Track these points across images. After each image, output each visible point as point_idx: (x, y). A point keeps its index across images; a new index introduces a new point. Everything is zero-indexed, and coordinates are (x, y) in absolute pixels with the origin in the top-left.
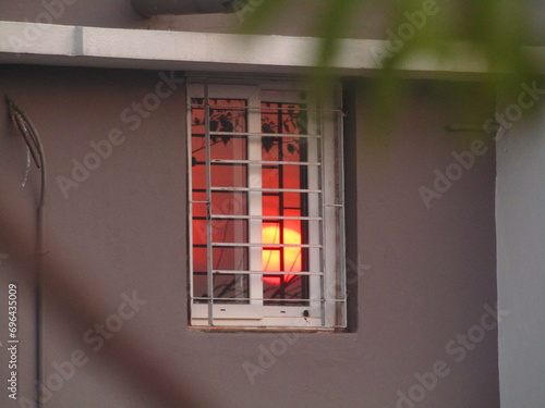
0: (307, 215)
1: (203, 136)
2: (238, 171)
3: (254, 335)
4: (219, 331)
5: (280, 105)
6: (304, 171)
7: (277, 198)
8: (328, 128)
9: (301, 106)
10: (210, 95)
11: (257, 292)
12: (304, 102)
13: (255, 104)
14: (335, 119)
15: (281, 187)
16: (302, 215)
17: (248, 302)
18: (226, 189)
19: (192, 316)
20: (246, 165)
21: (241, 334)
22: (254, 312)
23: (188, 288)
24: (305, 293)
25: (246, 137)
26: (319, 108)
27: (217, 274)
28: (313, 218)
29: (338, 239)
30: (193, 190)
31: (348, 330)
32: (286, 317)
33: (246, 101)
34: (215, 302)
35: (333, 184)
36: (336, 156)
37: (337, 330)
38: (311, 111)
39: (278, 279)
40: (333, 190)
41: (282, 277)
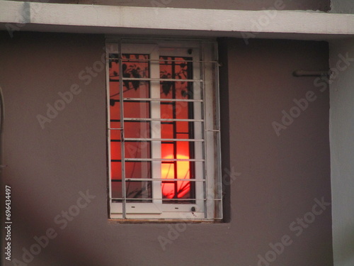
0: (193, 138)
1: (118, 81)
2: (143, 107)
3: (155, 225)
4: (131, 222)
5: (173, 58)
6: (191, 106)
7: (172, 125)
8: (208, 74)
10: (124, 51)
11: (157, 195)
12: (189, 56)
13: (155, 57)
14: (213, 68)
15: (174, 117)
16: (190, 138)
17: (151, 201)
18: (135, 119)
19: (111, 212)
20: (149, 102)
21: (147, 225)
22: (155, 209)
23: (108, 191)
24: (193, 194)
25: (149, 82)
26: (201, 60)
27: (129, 181)
28: (198, 140)
29: (216, 155)
30: (111, 121)
31: (224, 221)
32: (180, 212)
33: (149, 55)
34: (128, 201)
35: (212, 115)
36: (214, 95)
37: (215, 221)
38: (196, 63)
39: (173, 184)
40: (212, 119)
41: (175, 183)
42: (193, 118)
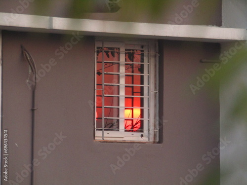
0: (143, 95)
1: (101, 62)
2: (115, 77)
3: (120, 144)
4: (106, 142)
5: (133, 50)
6: (142, 77)
7: (131, 88)
8: (152, 60)
9: (142, 51)
10: (105, 46)
11: (122, 126)
12: (142, 49)
13: (122, 50)
14: (155, 56)
15: (133, 84)
16: (141, 95)
17: (118, 130)
18: (110, 84)
19: (96, 136)
20: (119, 75)
21: (115, 144)
22: (121, 135)
23: (94, 124)
24: (142, 127)
25: (119, 63)
26: (148, 52)
27: (106, 119)
28: (145, 97)
29: (155, 106)
30: (97, 85)
31: (159, 142)
32: (135, 137)
33: (119, 49)
34: (105, 130)
35: (154, 83)
36: (155, 72)
37: (154, 142)
38: (146, 53)
39: (131, 121)
40: (154, 86)
41: (132, 120)
42: (143, 84)
